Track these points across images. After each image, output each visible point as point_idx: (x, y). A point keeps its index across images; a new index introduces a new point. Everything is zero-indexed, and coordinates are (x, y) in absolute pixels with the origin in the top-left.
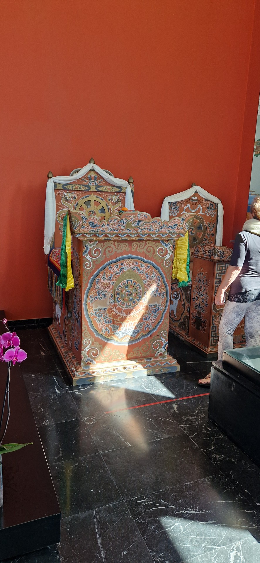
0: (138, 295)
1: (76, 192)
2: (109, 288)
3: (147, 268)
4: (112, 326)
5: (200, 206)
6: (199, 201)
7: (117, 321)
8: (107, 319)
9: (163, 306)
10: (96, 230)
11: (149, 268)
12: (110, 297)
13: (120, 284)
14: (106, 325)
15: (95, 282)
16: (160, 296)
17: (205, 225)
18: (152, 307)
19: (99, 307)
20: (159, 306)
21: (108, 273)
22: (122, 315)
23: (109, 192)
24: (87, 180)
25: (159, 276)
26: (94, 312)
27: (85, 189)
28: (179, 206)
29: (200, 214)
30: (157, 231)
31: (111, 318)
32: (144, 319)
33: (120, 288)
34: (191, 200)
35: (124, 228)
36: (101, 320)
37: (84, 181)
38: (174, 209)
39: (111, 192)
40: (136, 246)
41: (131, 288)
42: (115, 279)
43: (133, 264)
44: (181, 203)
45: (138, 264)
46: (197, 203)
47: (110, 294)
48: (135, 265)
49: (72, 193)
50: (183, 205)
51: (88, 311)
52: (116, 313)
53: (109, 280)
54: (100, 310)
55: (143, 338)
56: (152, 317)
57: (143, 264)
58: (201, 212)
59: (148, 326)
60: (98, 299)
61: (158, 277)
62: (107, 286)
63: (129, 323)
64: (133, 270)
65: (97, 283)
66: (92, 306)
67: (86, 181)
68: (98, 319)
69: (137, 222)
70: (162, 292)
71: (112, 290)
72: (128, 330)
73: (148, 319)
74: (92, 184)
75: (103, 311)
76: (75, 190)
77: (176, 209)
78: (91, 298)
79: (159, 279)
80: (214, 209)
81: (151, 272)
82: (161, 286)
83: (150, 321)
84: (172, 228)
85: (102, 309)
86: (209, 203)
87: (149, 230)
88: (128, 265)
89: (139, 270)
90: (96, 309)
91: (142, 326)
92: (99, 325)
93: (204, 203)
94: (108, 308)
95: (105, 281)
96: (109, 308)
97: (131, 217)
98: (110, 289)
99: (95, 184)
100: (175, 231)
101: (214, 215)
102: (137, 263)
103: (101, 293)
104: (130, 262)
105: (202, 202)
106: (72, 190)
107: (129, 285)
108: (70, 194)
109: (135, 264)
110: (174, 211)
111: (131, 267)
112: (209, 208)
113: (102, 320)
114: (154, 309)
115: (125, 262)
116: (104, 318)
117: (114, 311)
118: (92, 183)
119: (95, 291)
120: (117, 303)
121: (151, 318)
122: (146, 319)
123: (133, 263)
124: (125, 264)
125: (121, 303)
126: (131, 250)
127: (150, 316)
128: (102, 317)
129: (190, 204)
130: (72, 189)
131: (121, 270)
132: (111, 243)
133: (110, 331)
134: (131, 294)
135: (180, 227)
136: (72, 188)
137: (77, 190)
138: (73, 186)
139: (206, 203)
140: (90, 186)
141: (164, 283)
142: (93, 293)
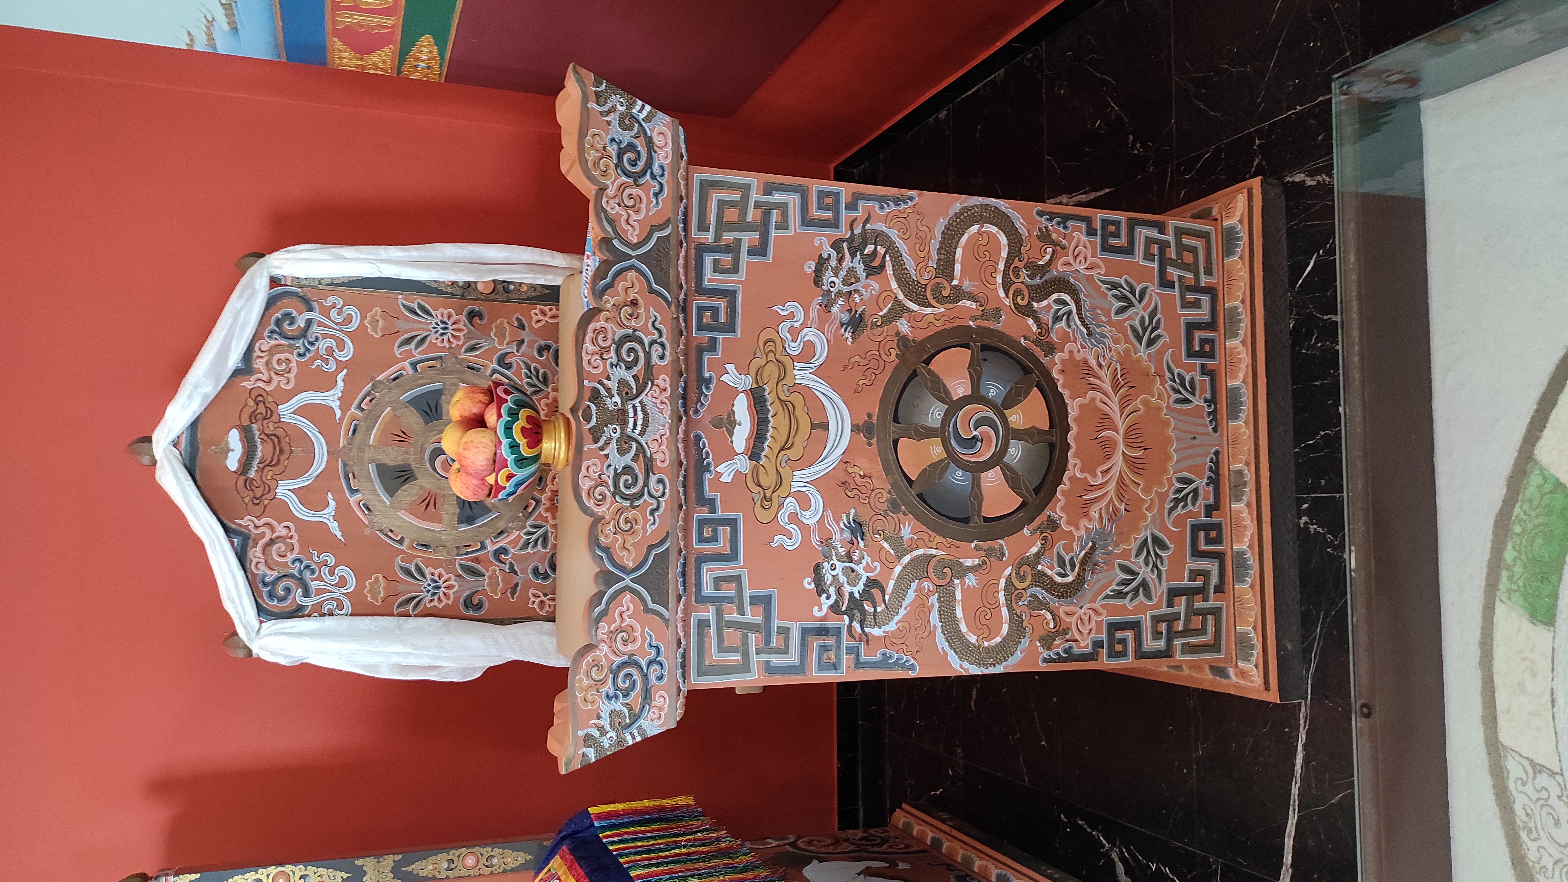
5: (286, 412)
6: (253, 417)
17: (410, 371)
28: (290, 557)
29: (344, 408)
34: (252, 474)
38: (306, 593)
44: (272, 542)
46: (271, 428)
50: (281, 531)
58: (331, 398)
77: (307, 575)
80: (310, 309)
86: (265, 344)
93: (268, 382)
101: (351, 310)
105: (260, 398)
110: (319, 592)
112: (299, 343)
129: (272, 484)
139: (267, 363)
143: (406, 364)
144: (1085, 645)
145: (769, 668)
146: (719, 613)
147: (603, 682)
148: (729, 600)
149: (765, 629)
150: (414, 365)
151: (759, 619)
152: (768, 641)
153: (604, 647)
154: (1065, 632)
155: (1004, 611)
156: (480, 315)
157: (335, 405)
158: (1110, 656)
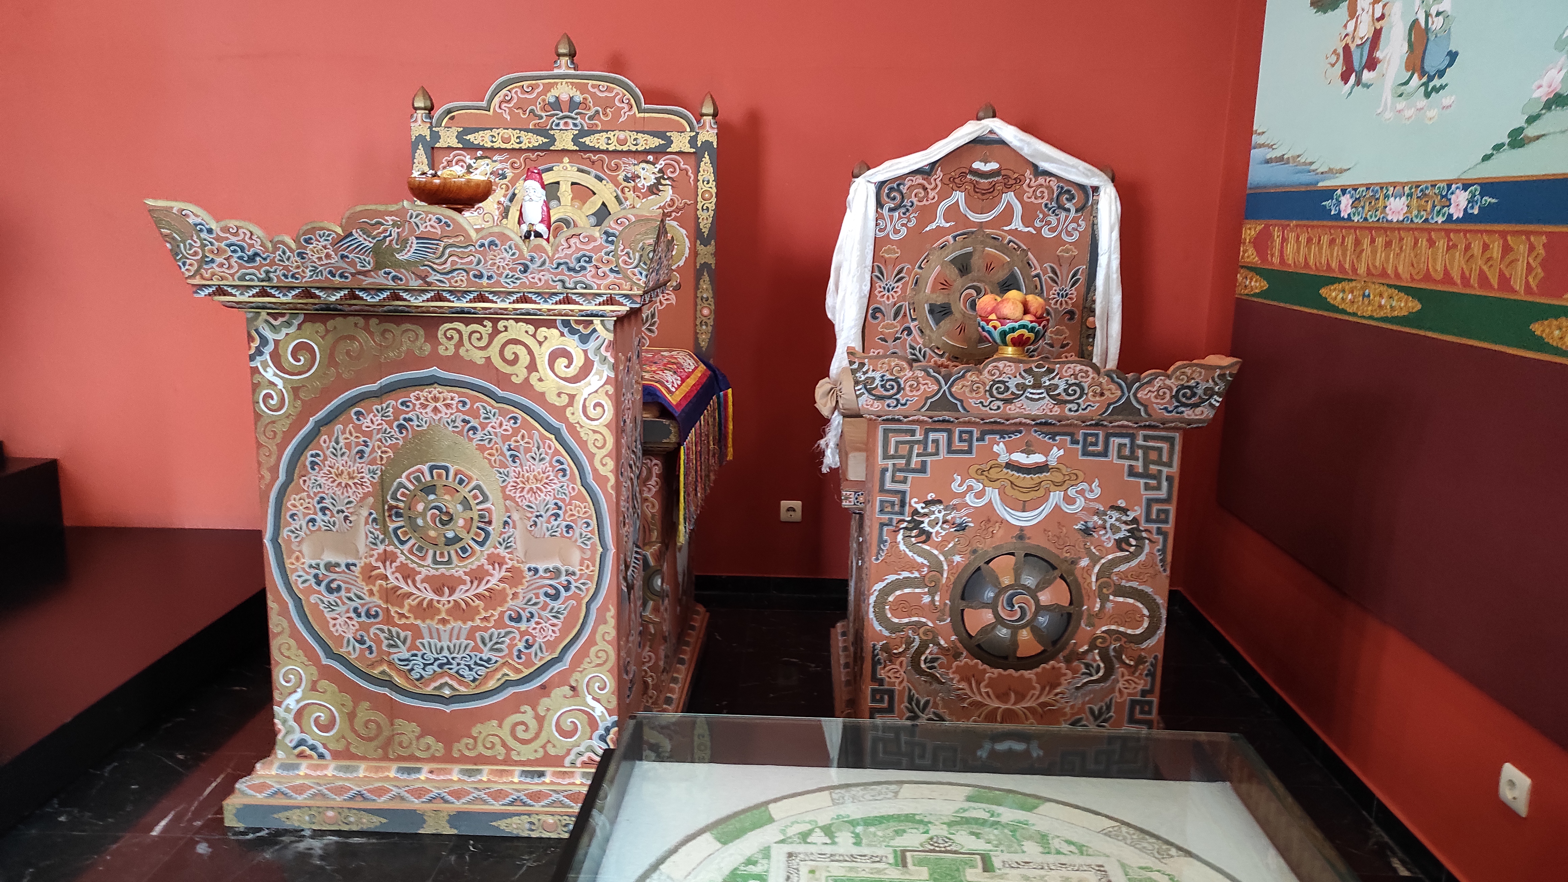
0: (482, 525)
1: (506, 155)
2: (361, 491)
3: (508, 425)
4: (382, 631)
5: (1009, 197)
6: (1006, 177)
7: (402, 616)
8: (363, 605)
9: (590, 578)
10: (263, 276)
11: (515, 423)
12: (367, 523)
13: (403, 479)
14: (357, 626)
15: (305, 466)
16: (570, 538)
17: (1034, 273)
18: (542, 577)
19: (329, 557)
20: (568, 573)
21: (351, 434)
22: (419, 593)
23: (622, 152)
24: (543, 114)
25: (562, 459)
26: (308, 573)
27: (537, 144)
28: (915, 200)
29: (1010, 232)
30: (508, 281)
31: (377, 600)
32: (511, 619)
33: (403, 494)
34: (969, 177)
35: (369, 268)
36: (337, 605)
37: (536, 115)
38: (891, 210)
39: (629, 152)
40: (456, 336)
41: (447, 497)
42: (381, 458)
43: (448, 406)
44: (925, 189)
45: (468, 407)
46: (999, 187)
47: (365, 513)
48: (458, 411)
49: (494, 159)
50: (932, 194)
51: (288, 566)
52: (396, 583)
53: (359, 460)
54: (329, 566)
55: (511, 691)
56: (543, 613)
57: (488, 408)
58: (1017, 224)
59: (528, 646)
60: (320, 529)
61: (558, 461)
62: (350, 483)
63: (449, 627)
64: (450, 428)
65: (313, 469)
66: (300, 551)
67: (541, 117)
68: (325, 600)
69: (415, 246)
70: (580, 522)
71: (371, 500)
72: (446, 653)
73: (524, 619)
74: (562, 127)
75: (344, 572)
76: (500, 150)
77: (903, 210)
78: (294, 520)
79: (564, 470)
80: (1077, 211)
81: (526, 440)
82: (572, 498)
83: (534, 629)
84: (569, 269)
85: (338, 565)
86: (1054, 184)
87: (475, 276)
88: (429, 410)
89: (474, 429)
90: (318, 565)
91: (503, 646)
92: (332, 622)
93: (1029, 186)
94: (360, 564)
95: (340, 462)
96: (365, 564)
97: (383, 225)
98: (366, 495)
99: (575, 125)
100: (587, 282)
101: (1076, 235)
102: (464, 404)
103: (331, 507)
104: (436, 399)
105: (1019, 181)
106: (492, 149)
107: (439, 484)
108: (487, 161)
109: (457, 407)
110: (891, 218)
111: (443, 415)
112: (1054, 204)
113: (344, 603)
114: (550, 585)
115: (418, 399)
116: (350, 599)
117: (386, 578)
118: (562, 122)
119: (309, 496)
120: (397, 548)
121: (540, 617)
122: (518, 619)
123: (448, 401)
124: (417, 403)
125: (411, 551)
126: (435, 350)
127: (533, 609)
128: (343, 593)
129: (963, 188)
130: (489, 145)
131: (401, 427)
132: (356, 324)
133: (374, 649)
134: (451, 519)
135: (606, 269)
136: (492, 142)
137: (508, 146)
138: (493, 136)
139: (1041, 185)
140: (552, 132)
141: (585, 484)
142: (301, 505)
143: (1039, 271)
144: (882, 673)
145: (884, 470)
146: (918, 442)
147: (892, 374)
148: (925, 448)
149: (907, 469)
150: (1038, 276)
151: (913, 466)
152: (900, 470)
153: (909, 374)
154: (890, 661)
155: (906, 620)
156: (1071, 319)
157: (1012, 227)
158: (873, 690)
